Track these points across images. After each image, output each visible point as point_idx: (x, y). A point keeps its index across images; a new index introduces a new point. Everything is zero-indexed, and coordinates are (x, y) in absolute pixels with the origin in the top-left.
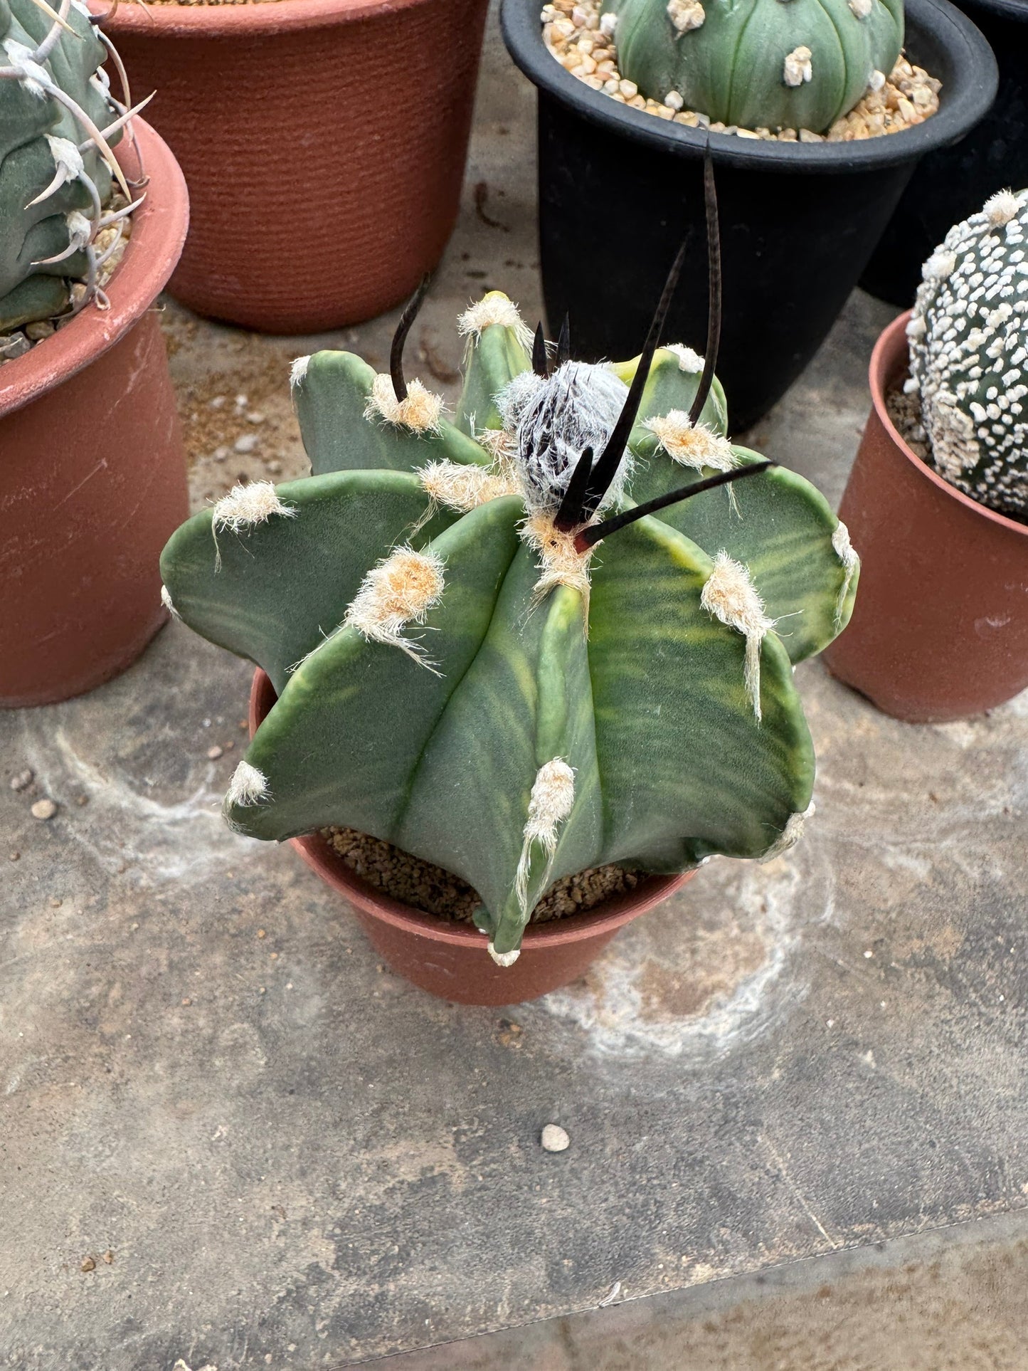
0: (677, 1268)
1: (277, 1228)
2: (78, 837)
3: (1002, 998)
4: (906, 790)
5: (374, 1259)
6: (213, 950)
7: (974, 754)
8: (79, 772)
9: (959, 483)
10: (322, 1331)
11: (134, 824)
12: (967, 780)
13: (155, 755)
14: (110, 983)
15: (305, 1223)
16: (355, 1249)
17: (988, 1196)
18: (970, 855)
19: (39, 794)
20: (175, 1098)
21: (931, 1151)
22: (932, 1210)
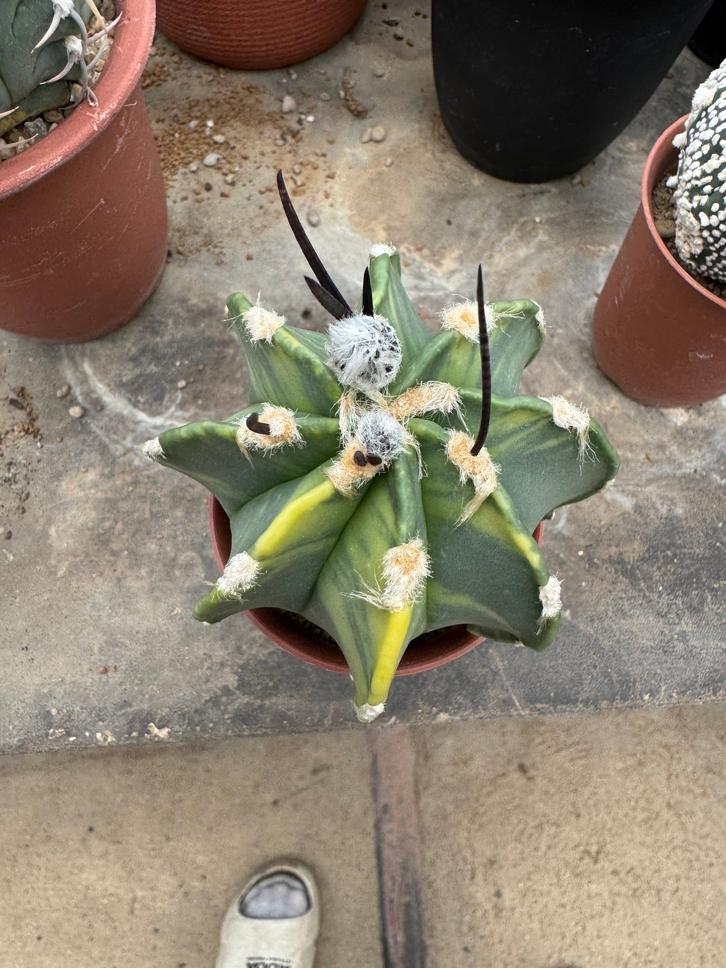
0: (430, 713)
1: (206, 665)
2: (98, 431)
3: (661, 588)
4: (631, 451)
5: (259, 687)
6: (176, 507)
7: (684, 431)
8: (97, 389)
9: (688, 262)
10: (228, 719)
11: (131, 426)
12: (675, 448)
13: (144, 382)
14: (116, 522)
15: (222, 665)
16: (249, 681)
17: (621, 699)
18: (662, 498)
19: (73, 402)
20: (152, 589)
21: (593, 670)
22: (586, 702)
